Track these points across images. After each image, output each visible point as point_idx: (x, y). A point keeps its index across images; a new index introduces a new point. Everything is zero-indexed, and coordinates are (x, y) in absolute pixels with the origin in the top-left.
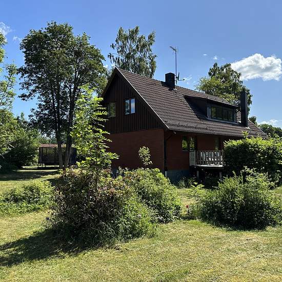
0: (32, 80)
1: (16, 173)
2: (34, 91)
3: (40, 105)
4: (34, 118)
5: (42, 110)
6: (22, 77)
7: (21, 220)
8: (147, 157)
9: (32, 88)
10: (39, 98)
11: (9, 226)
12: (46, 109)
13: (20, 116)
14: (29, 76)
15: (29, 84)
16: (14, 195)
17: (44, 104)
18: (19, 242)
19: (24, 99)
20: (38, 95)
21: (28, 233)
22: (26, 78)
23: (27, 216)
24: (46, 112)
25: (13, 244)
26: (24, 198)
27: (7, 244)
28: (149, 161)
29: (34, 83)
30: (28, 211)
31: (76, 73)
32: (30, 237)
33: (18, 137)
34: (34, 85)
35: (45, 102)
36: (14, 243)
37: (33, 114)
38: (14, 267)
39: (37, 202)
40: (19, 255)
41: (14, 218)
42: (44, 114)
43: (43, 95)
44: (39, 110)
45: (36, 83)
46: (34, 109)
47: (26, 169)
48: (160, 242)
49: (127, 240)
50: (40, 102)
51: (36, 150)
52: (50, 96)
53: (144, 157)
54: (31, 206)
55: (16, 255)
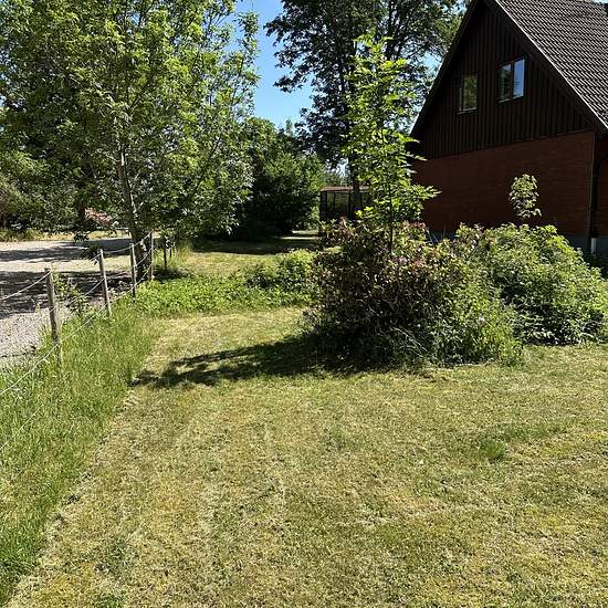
0: (298, 44)
1: (279, 241)
2: (304, 68)
3: (317, 99)
4: (306, 128)
5: (321, 111)
6: (278, 40)
7: (269, 316)
8: (530, 199)
9: (299, 62)
10: (314, 83)
11: (248, 325)
12: (329, 108)
13: (285, 127)
14: (293, 35)
15: (294, 55)
16: (261, 276)
17: (325, 95)
18: (257, 348)
19: (285, 90)
20: (311, 76)
21: (275, 337)
22: (286, 42)
23: (282, 311)
24: (330, 113)
25: (248, 351)
26: (278, 282)
27: (239, 350)
28: (533, 209)
29: (304, 51)
30: (283, 304)
31: (390, 15)
32: (277, 343)
33: (281, 172)
34: (304, 55)
35: (326, 90)
36: (249, 348)
37: (305, 122)
38: (241, 382)
39: (299, 289)
40: (252, 367)
41: (259, 314)
42: (324, 119)
43: (321, 75)
44: (315, 111)
45: (306, 51)
46: (306, 110)
47: (298, 234)
48: (522, 376)
49: (451, 363)
50: (316, 94)
51: (314, 196)
52: (337, 76)
53: (521, 199)
54: (290, 296)
55: (249, 366)
